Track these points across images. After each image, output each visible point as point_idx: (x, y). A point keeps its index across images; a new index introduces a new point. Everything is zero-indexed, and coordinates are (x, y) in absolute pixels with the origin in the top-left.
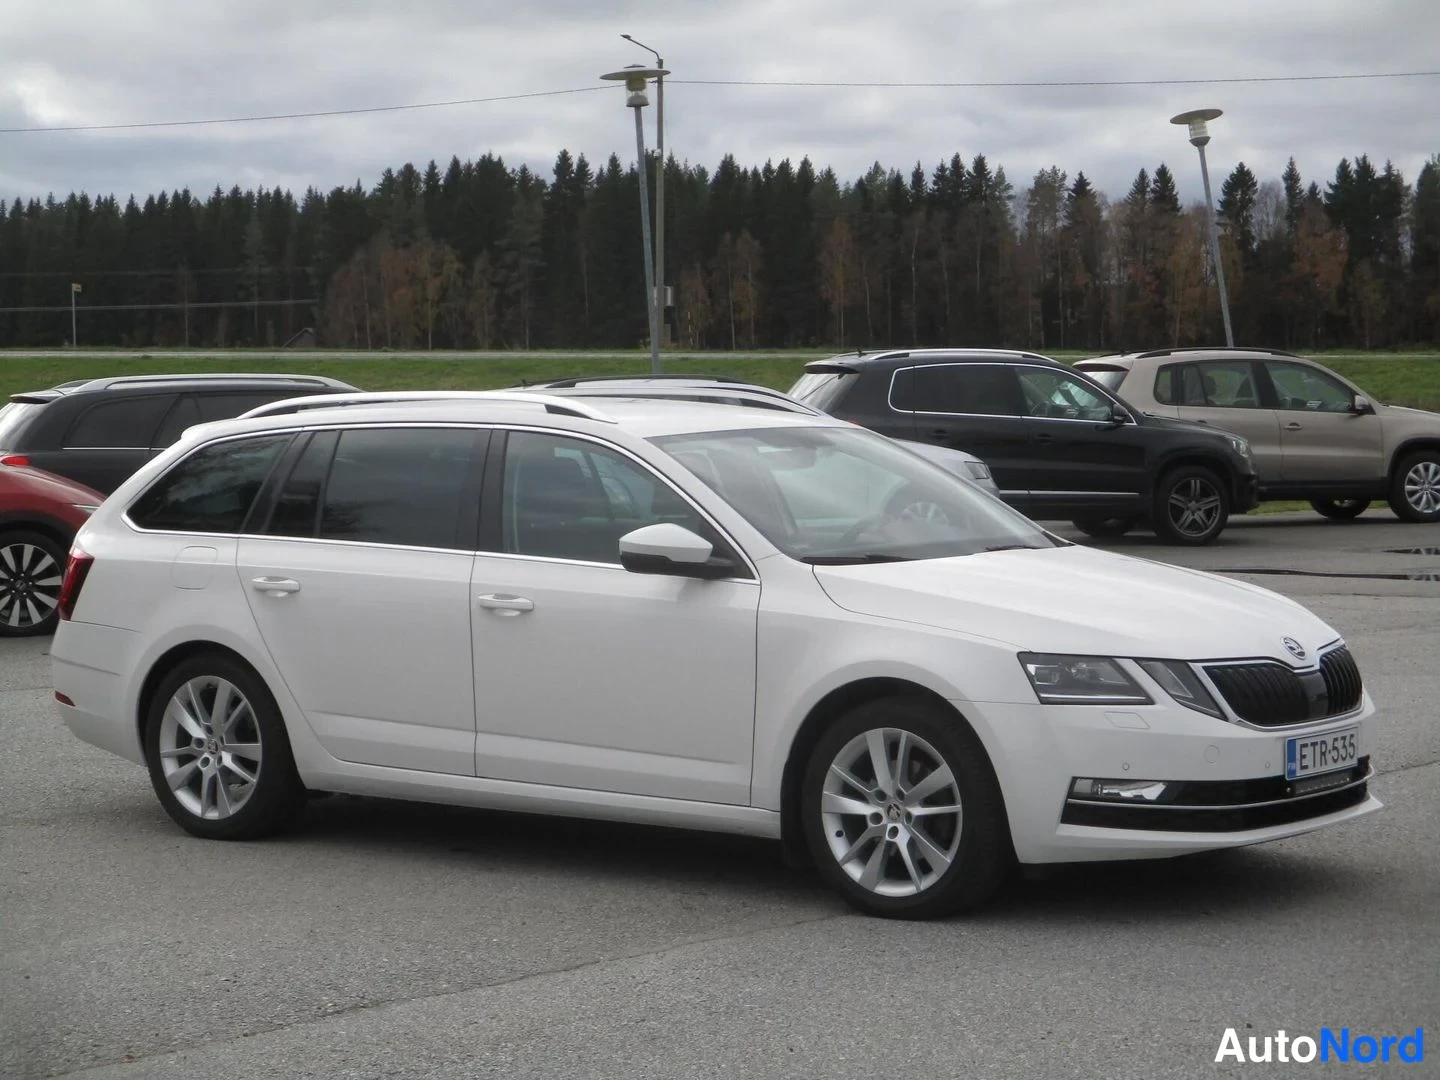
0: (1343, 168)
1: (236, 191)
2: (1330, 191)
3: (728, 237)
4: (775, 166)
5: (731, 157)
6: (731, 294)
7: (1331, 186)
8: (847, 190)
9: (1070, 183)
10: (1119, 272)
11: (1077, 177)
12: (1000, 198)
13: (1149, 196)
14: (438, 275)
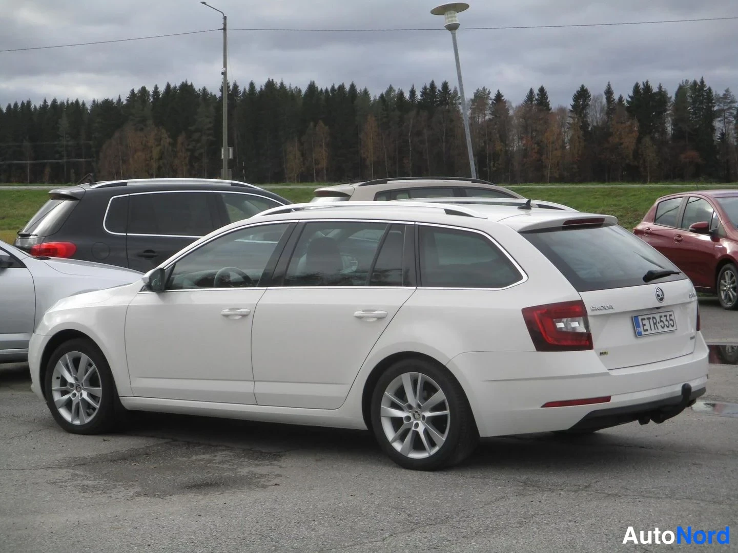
0: (637, 87)
1: (54, 101)
2: (630, 100)
3: (312, 124)
4: (336, 87)
5: (314, 83)
6: (314, 155)
7: (630, 97)
8: (375, 100)
9: (493, 96)
10: (519, 142)
11: (497, 92)
12: (456, 104)
13: (535, 102)
14: (159, 145)
